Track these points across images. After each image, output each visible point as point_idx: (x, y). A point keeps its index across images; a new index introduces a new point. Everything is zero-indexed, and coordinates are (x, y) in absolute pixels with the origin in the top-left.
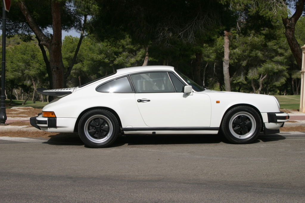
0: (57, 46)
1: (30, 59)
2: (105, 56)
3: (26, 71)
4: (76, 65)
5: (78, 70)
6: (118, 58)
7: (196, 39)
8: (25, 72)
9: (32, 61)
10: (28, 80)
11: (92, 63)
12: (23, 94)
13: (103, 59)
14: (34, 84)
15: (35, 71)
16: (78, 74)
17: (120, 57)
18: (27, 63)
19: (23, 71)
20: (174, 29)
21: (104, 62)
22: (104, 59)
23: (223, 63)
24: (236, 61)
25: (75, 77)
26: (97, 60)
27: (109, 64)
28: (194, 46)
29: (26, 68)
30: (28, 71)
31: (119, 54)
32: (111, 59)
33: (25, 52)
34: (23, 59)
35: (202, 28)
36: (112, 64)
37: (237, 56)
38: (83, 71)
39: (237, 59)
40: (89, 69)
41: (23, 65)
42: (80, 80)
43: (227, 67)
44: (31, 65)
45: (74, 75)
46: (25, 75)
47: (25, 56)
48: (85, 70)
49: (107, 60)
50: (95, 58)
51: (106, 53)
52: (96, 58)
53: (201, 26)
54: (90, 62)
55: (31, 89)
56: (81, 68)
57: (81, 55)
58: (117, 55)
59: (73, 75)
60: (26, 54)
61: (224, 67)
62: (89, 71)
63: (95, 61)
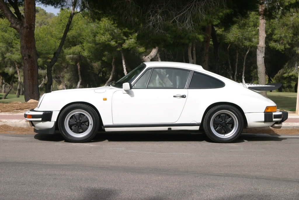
0: (28, 30)
1: (12, 38)
2: (111, 38)
3: (8, 55)
4: (75, 48)
5: (77, 54)
6: (128, 40)
7: (194, 25)
8: (5, 56)
9: (16, 42)
10: (10, 67)
11: (94, 46)
12: (4, 85)
13: (108, 41)
14: (18, 72)
15: (19, 55)
16: (76, 61)
17: (131, 38)
18: (10, 43)
19: (4, 55)
20: (169, 11)
21: (109, 45)
22: (110, 41)
23: (256, 51)
24: (288, 46)
25: (72, 63)
26: (100, 42)
27: (117, 47)
28: (191, 33)
29: (7, 50)
30: (10, 54)
31: (130, 35)
32: (119, 42)
33: (7, 28)
34: (3, 38)
35: (202, 11)
36: (120, 48)
37: (289, 40)
38: (83, 57)
39: (289, 44)
40: (91, 54)
41: (4, 46)
42: (79, 67)
43: (262, 57)
44: (14, 47)
45: (72, 62)
46: (6, 60)
47: (6, 34)
48: (86, 54)
49: (113, 43)
50: (98, 39)
51: (112, 33)
52: (100, 40)
53: (201, 8)
54: (91, 45)
55: (15, 78)
56: (81, 52)
57: (80, 34)
58: (127, 36)
59: (70, 61)
60: (8, 31)
61: (257, 56)
62: (91, 57)
63: (98, 44)
